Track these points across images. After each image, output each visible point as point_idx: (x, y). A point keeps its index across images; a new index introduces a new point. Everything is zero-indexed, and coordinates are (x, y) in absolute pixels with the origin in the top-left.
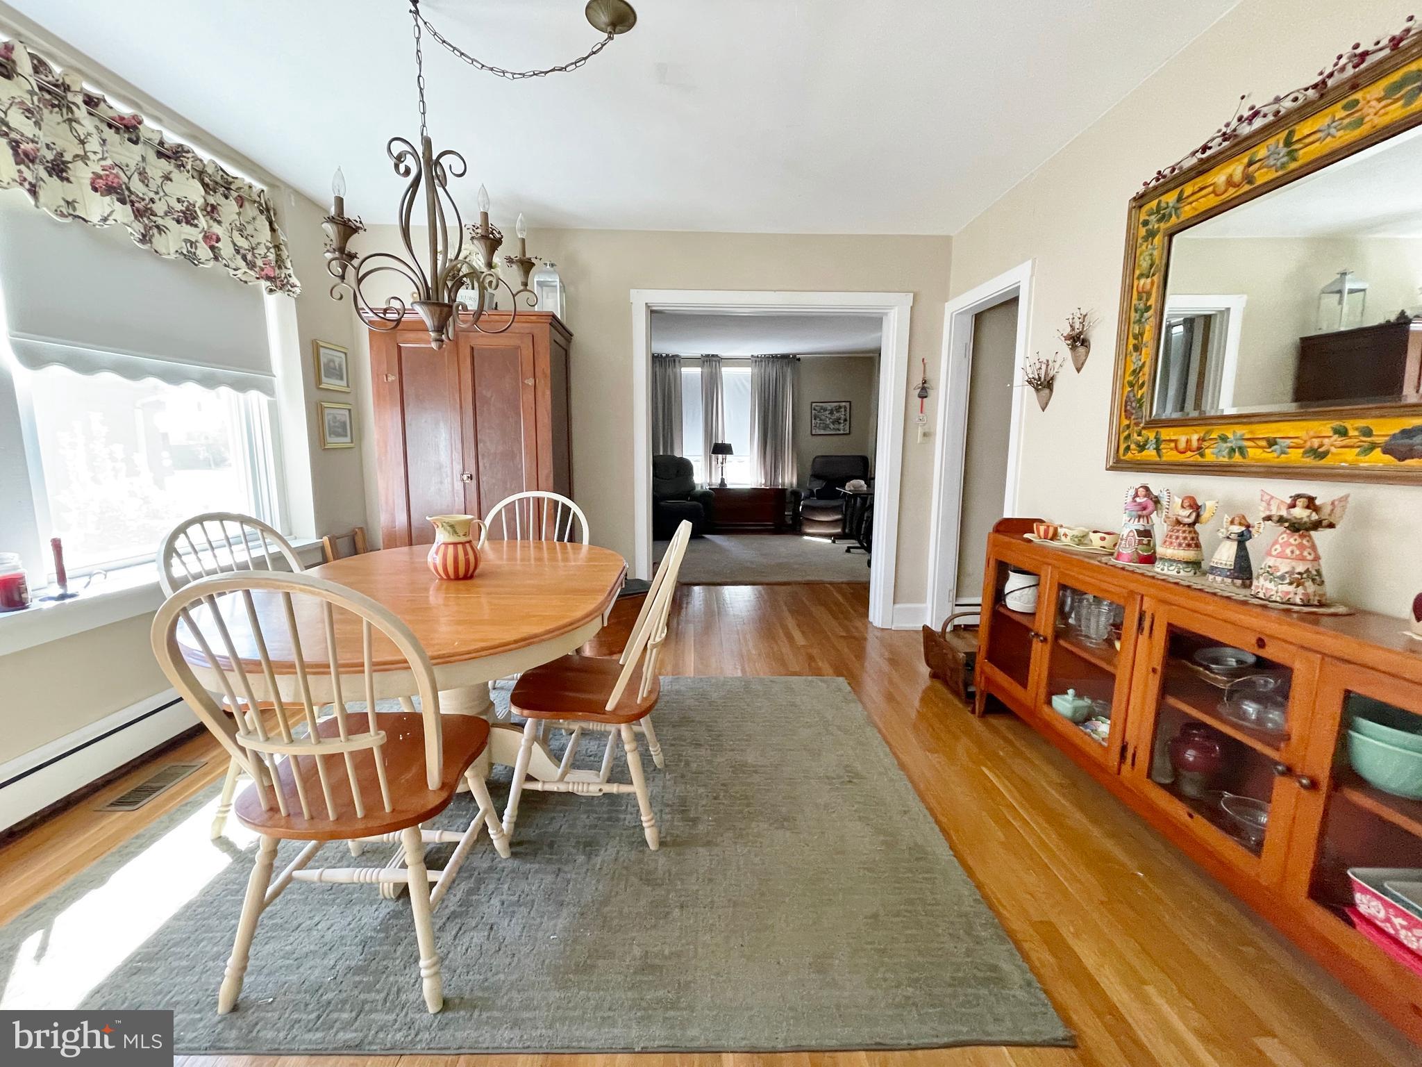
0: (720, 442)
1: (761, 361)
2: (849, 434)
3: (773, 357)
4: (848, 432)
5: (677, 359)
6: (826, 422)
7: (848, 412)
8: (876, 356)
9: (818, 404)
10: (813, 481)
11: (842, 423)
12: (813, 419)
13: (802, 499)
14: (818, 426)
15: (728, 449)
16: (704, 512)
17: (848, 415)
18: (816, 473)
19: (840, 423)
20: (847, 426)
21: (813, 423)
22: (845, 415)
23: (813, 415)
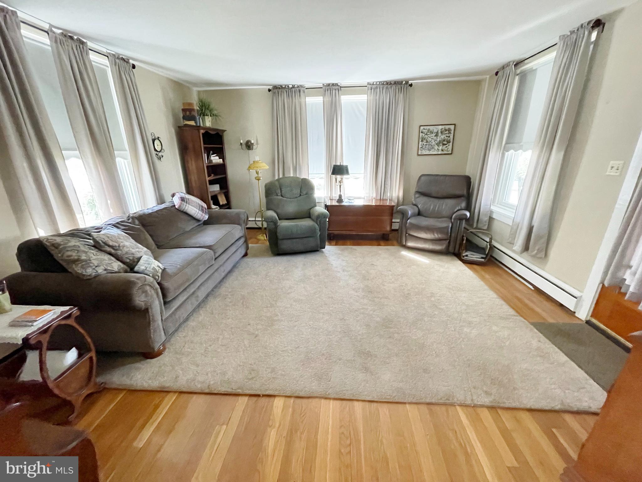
0: (338, 164)
1: (376, 88)
2: (451, 154)
3: (387, 84)
4: (450, 152)
5: (302, 89)
6: (432, 143)
7: (452, 134)
8: (487, 78)
9: (425, 127)
10: (418, 197)
11: (446, 144)
12: (420, 140)
13: (409, 217)
14: (424, 147)
15: (345, 171)
16: (320, 231)
17: (452, 137)
18: (420, 190)
19: (444, 145)
20: (450, 147)
21: (420, 145)
22: (449, 137)
23: (420, 137)
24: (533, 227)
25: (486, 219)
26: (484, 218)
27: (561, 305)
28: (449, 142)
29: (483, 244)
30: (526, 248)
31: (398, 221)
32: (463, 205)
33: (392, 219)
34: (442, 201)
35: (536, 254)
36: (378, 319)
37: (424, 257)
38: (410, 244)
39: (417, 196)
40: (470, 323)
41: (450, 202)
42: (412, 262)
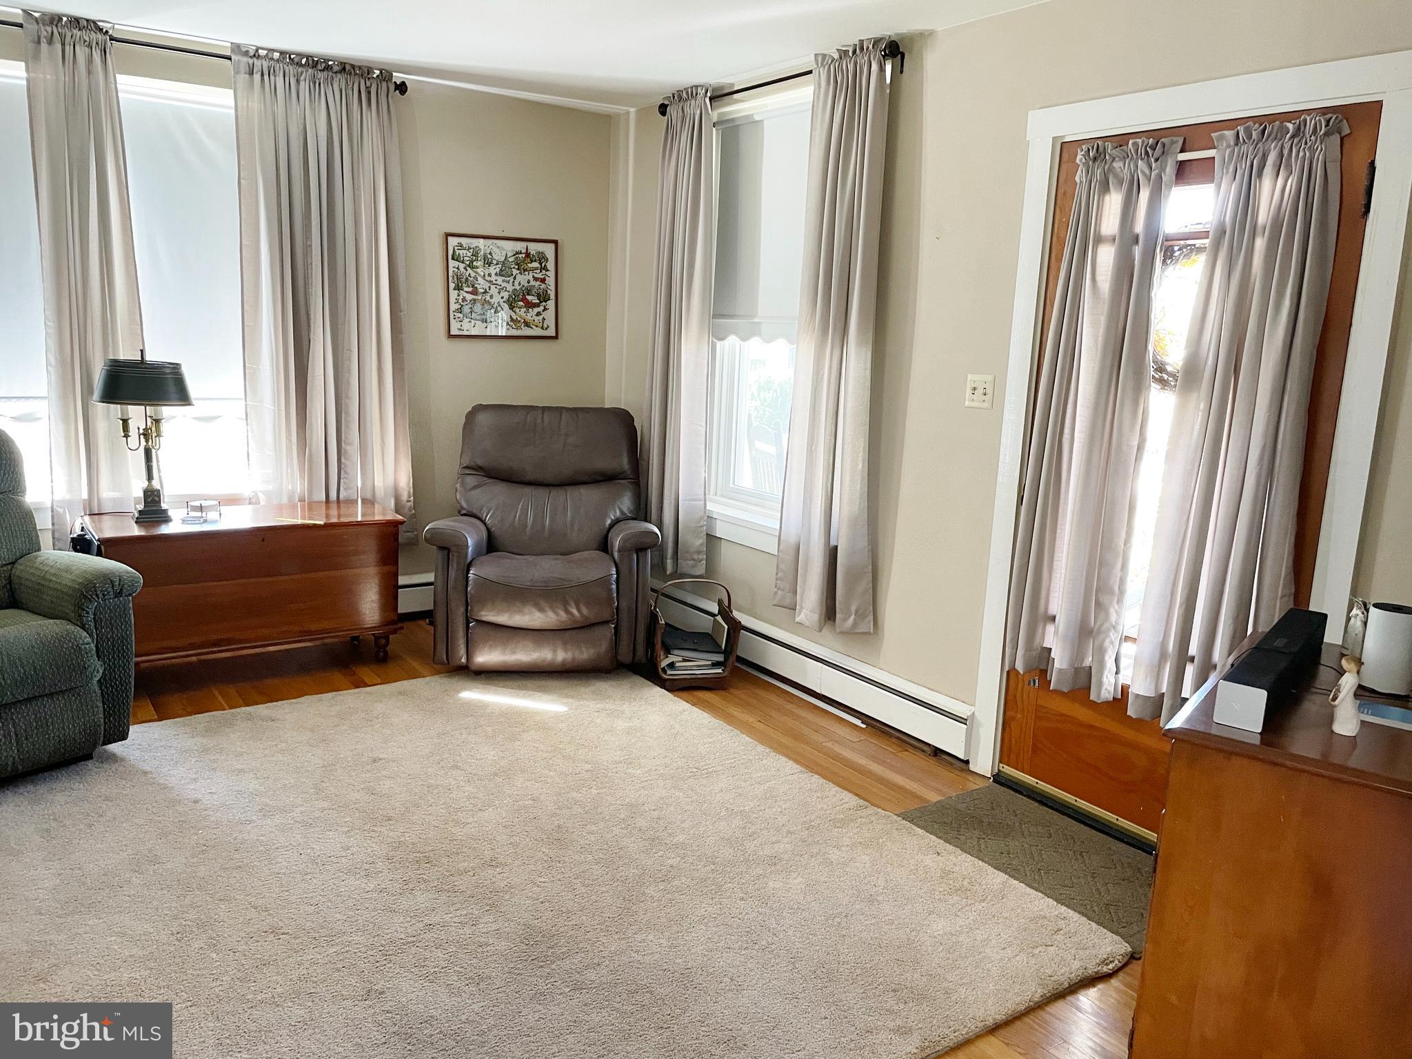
1: (271, 71)
2: (554, 338)
3: (313, 66)
4: (551, 332)
6: (491, 297)
7: (552, 274)
8: (628, 113)
9: (464, 241)
10: (475, 487)
11: (538, 305)
12: (452, 286)
13: (469, 558)
14: (466, 309)
15: (172, 388)
16: (98, 657)
17: (551, 281)
18: (480, 462)
19: (530, 305)
20: (550, 316)
21: (452, 300)
22: (543, 281)
23: (451, 274)
24: (836, 548)
25: (699, 542)
26: (693, 541)
27: (937, 752)
28: (544, 297)
29: (704, 624)
30: (830, 613)
31: (430, 577)
32: (626, 503)
33: (396, 575)
34: (558, 496)
35: (855, 624)
36: (503, 945)
37: (545, 697)
38: (486, 657)
39: (471, 481)
40: (774, 860)
41: (588, 496)
42: (513, 721)
